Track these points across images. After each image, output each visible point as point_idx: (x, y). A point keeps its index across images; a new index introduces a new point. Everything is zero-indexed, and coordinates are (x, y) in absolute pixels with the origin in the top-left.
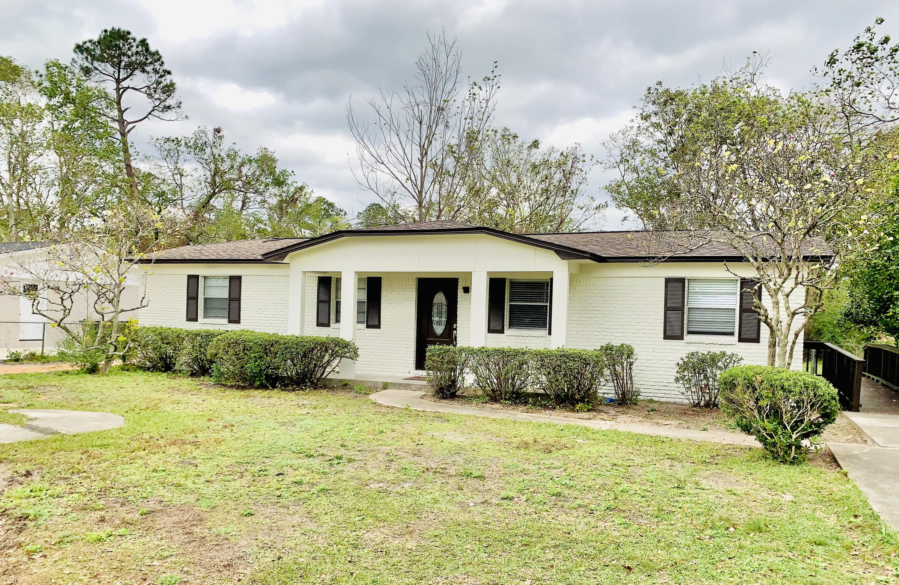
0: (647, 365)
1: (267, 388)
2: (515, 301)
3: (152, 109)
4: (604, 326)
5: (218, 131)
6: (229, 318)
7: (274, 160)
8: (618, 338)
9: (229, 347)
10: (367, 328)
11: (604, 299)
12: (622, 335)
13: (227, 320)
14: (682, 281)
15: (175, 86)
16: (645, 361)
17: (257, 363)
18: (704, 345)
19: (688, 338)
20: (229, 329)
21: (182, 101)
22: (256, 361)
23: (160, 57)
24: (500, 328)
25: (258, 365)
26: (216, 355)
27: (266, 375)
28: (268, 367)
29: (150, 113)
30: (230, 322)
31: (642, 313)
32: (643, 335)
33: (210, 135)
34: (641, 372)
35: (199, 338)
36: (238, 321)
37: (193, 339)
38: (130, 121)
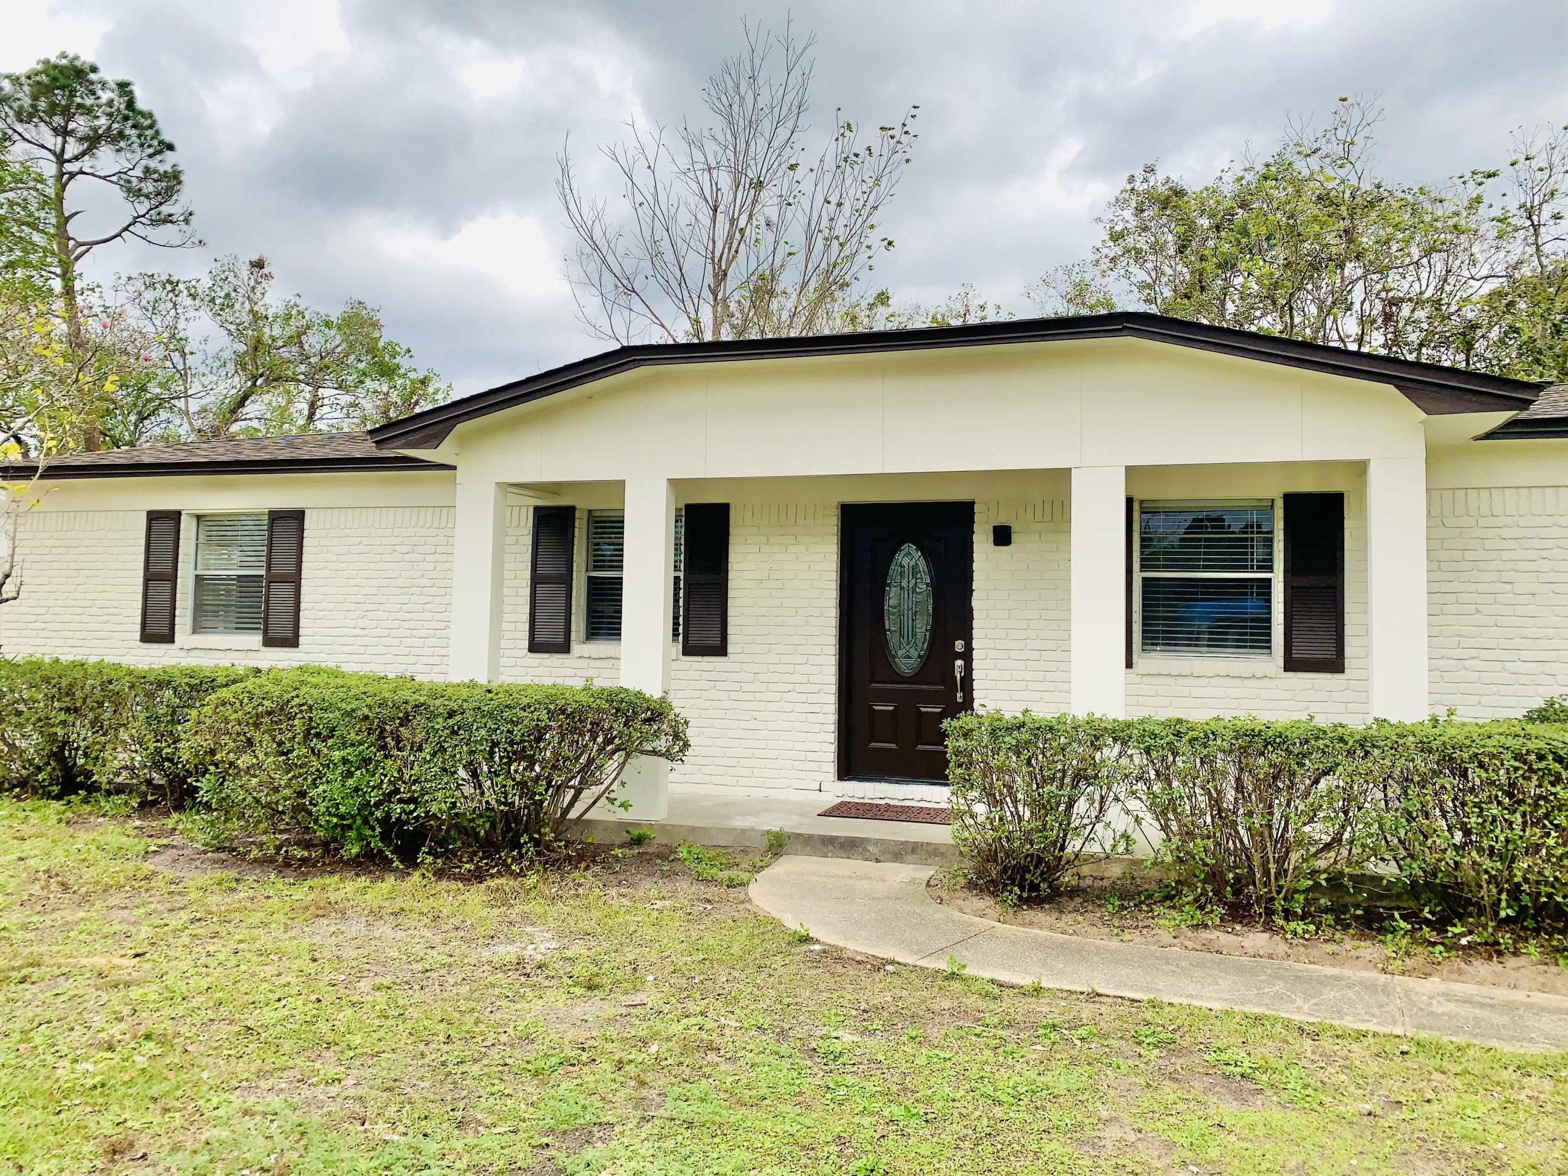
1: (384, 864)
2: (1156, 568)
3: (131, 220)
5: (259, 265)
6: (265, 632)
7: (375, 325)
9: (257, 726)
10: (685, 653)
13: (260, 638)
15: (183, 178)
17: (350, 782)
20: (264, 665)
22: (350, 774)
23: (155, 121)
25: (357, 789)
26: (213, 752)
27: (385, 821)
28: (388, 797)
29: (126, 229)
30: (269, 642)
33: (244, 271)
35: (168, 693)
36: (292, 641)
37: (150, 695)
38: (80, 240)
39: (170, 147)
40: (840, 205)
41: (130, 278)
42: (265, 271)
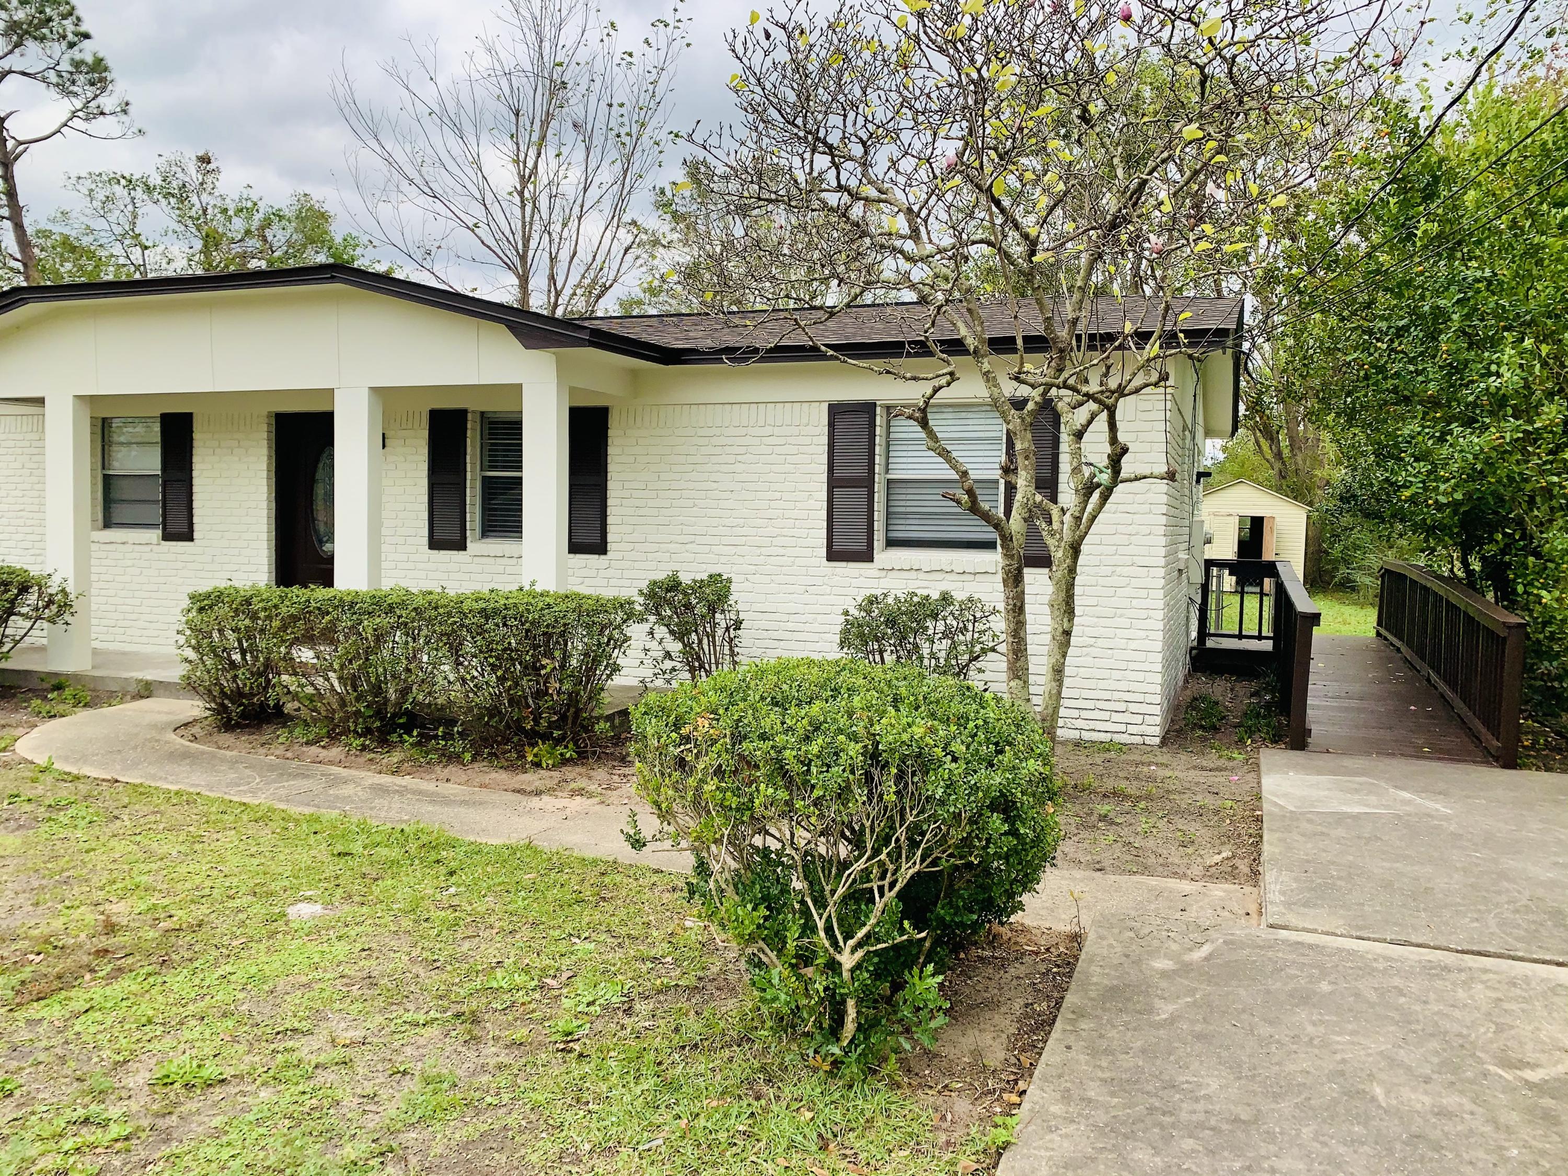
0: (790, 626)
3: (69, 115)
4: (691, 530)
5: (205, 160)
7: (324, 216)
8: (723, 559)
10: (164, 540)
11: (690, 459)
12: (733, 550)
14: (869, 408)
15: (109, 67)
16: (786, 618)
18: (921, 575)
19: (884, 557)
21: (131, 100)
23: (73, 8)
24: (457, 537)
29: (65, 124)
31: (778, 495)
32: (781, 551)
33: (192, 168)
34: (776, 644)
38: (20, 138)
39: (87, 36)
40: (610, 105)
41: (79, 178)
42: (210, 167)
